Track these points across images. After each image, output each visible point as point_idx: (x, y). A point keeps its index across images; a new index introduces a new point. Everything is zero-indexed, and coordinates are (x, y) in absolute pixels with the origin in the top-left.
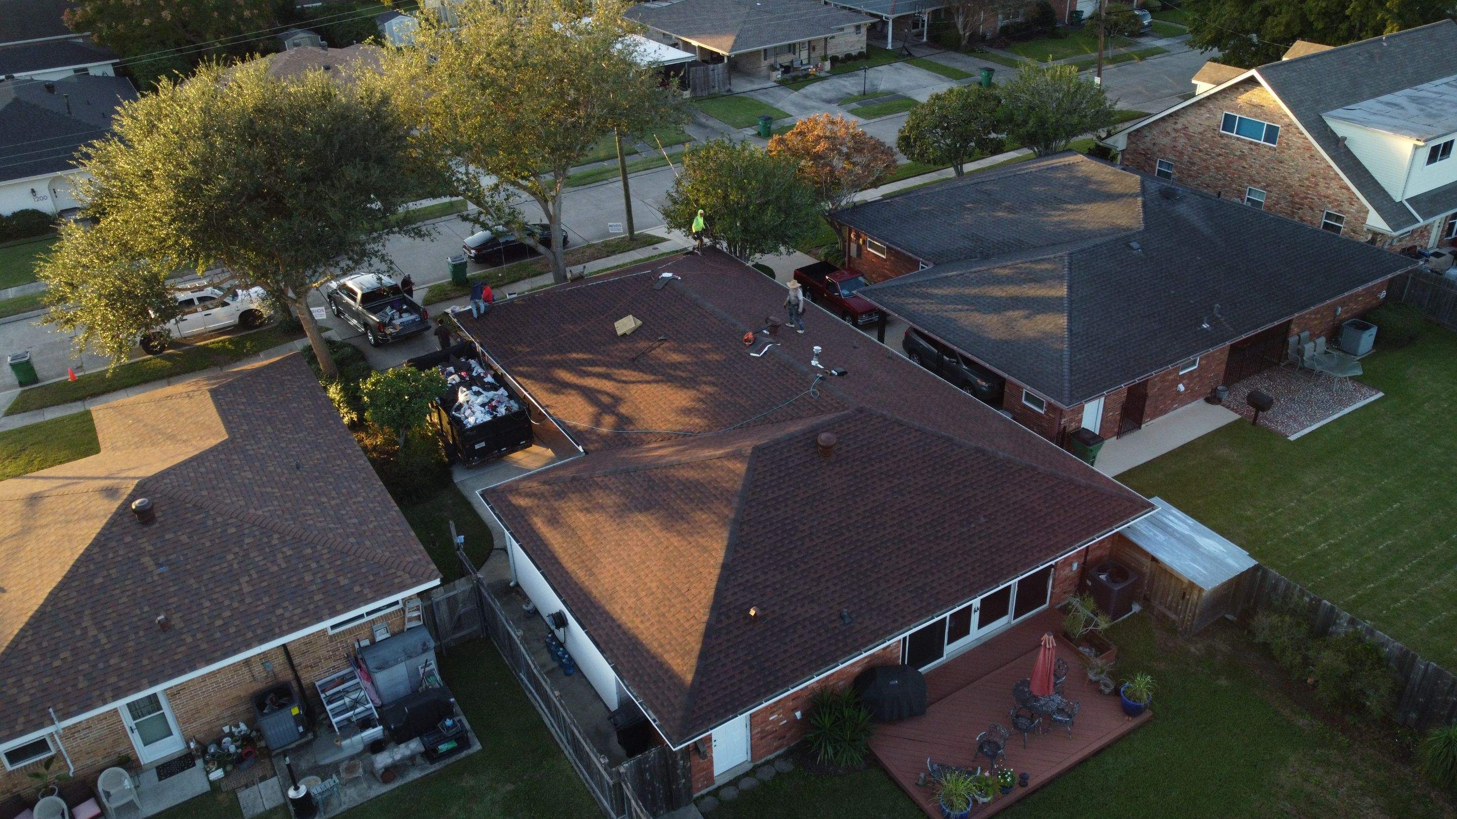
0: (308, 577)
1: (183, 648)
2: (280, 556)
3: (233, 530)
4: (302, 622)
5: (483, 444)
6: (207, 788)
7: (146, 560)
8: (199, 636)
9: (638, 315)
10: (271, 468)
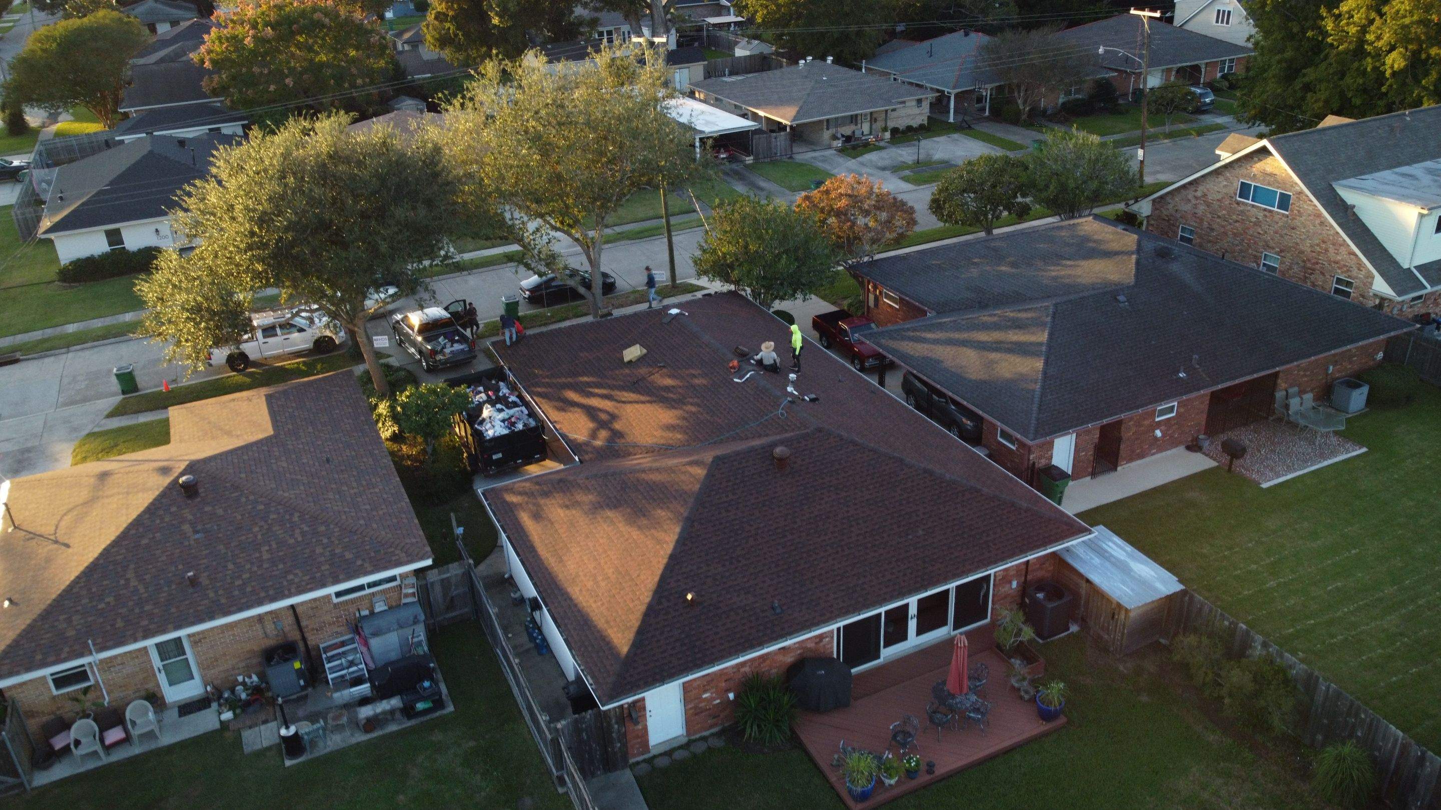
0: (319, 550)
1: (206, 602)
2: (297, 531)
3: (261, 507)
4: (309, 587)
5: (500, 455)
6: (217, 726)
7: (186, 527)
8: (221, 592)
9: (644, 345)
10: (305, 461)
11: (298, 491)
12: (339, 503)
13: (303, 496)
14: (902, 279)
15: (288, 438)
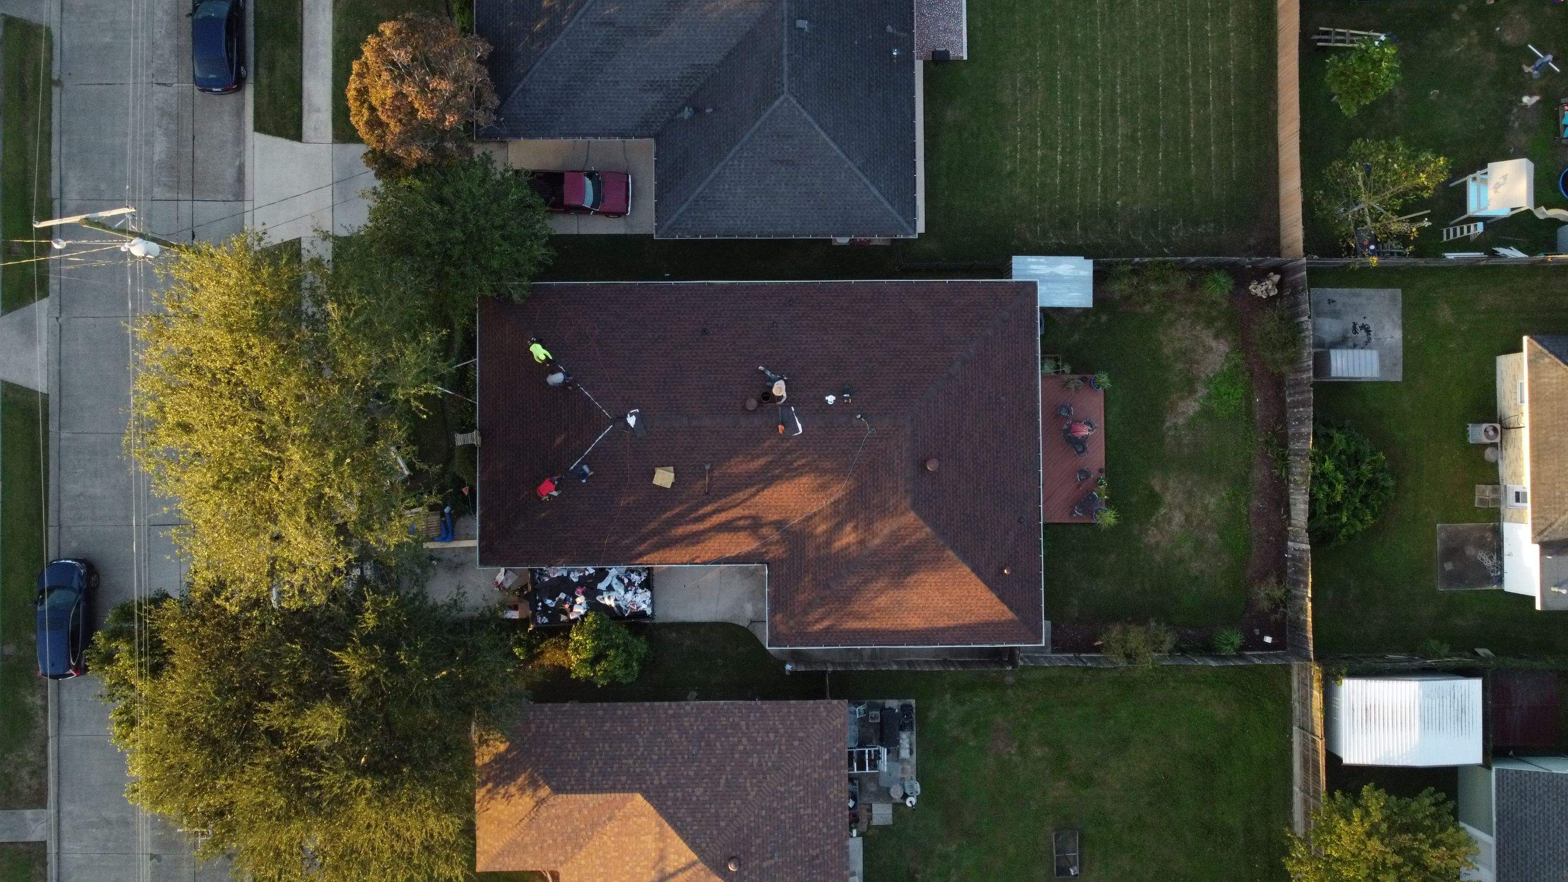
0: (816, 776)
1: (833, 851)
2: (794, 789)
3: (763, 813)
6: (860, 839)
7: (765, 865)
8: (829, 841)
9: (662, 466)
10: (691, 773)
11: (748, 785)
12: (767, 756)
13: (754, 781)
14: (563, 119)
15: (649, 782)
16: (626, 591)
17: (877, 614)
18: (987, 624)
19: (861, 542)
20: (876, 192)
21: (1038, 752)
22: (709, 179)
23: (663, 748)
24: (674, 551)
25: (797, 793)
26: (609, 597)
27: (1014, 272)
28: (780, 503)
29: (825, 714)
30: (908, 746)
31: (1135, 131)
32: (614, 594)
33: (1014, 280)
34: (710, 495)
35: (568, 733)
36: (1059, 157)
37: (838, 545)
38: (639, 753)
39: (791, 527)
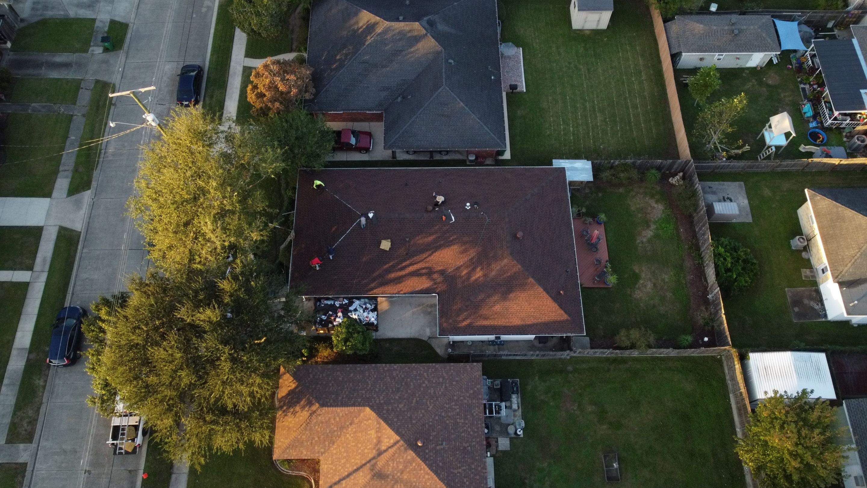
0: (466, 401)
1: (477, 446)
2: (454, 407)
3: (437, 418)
6: (492, 458)
7: (438, 448)
8: (474, 440)
9: (385, 239)
10: (397, 397)
11: (428, 403)
12: (438, 389)
13: (432, 401)
14: (343, 103)
15: (373, 402)
16: (364, 312)
17: (496, 316)
18: (555, 322)
19: (485, 275)
20: (486, 128)
21: (590, 408)
22: (409, 123)
23: (382, 386)
24: (389, 287)
25: (455, 409)
26: (355, 314)
27: (553, 164)
28: (444, 260)
29: (470, 369)
30: (516, 402)
31: (606, 118)
32: (357, 313)
33: (554, 166)
34: (409, 255)
35: (330, 379)
36: (571, 129)
37: (473, 278)
38: (368, 388)
39: (449, 273)
